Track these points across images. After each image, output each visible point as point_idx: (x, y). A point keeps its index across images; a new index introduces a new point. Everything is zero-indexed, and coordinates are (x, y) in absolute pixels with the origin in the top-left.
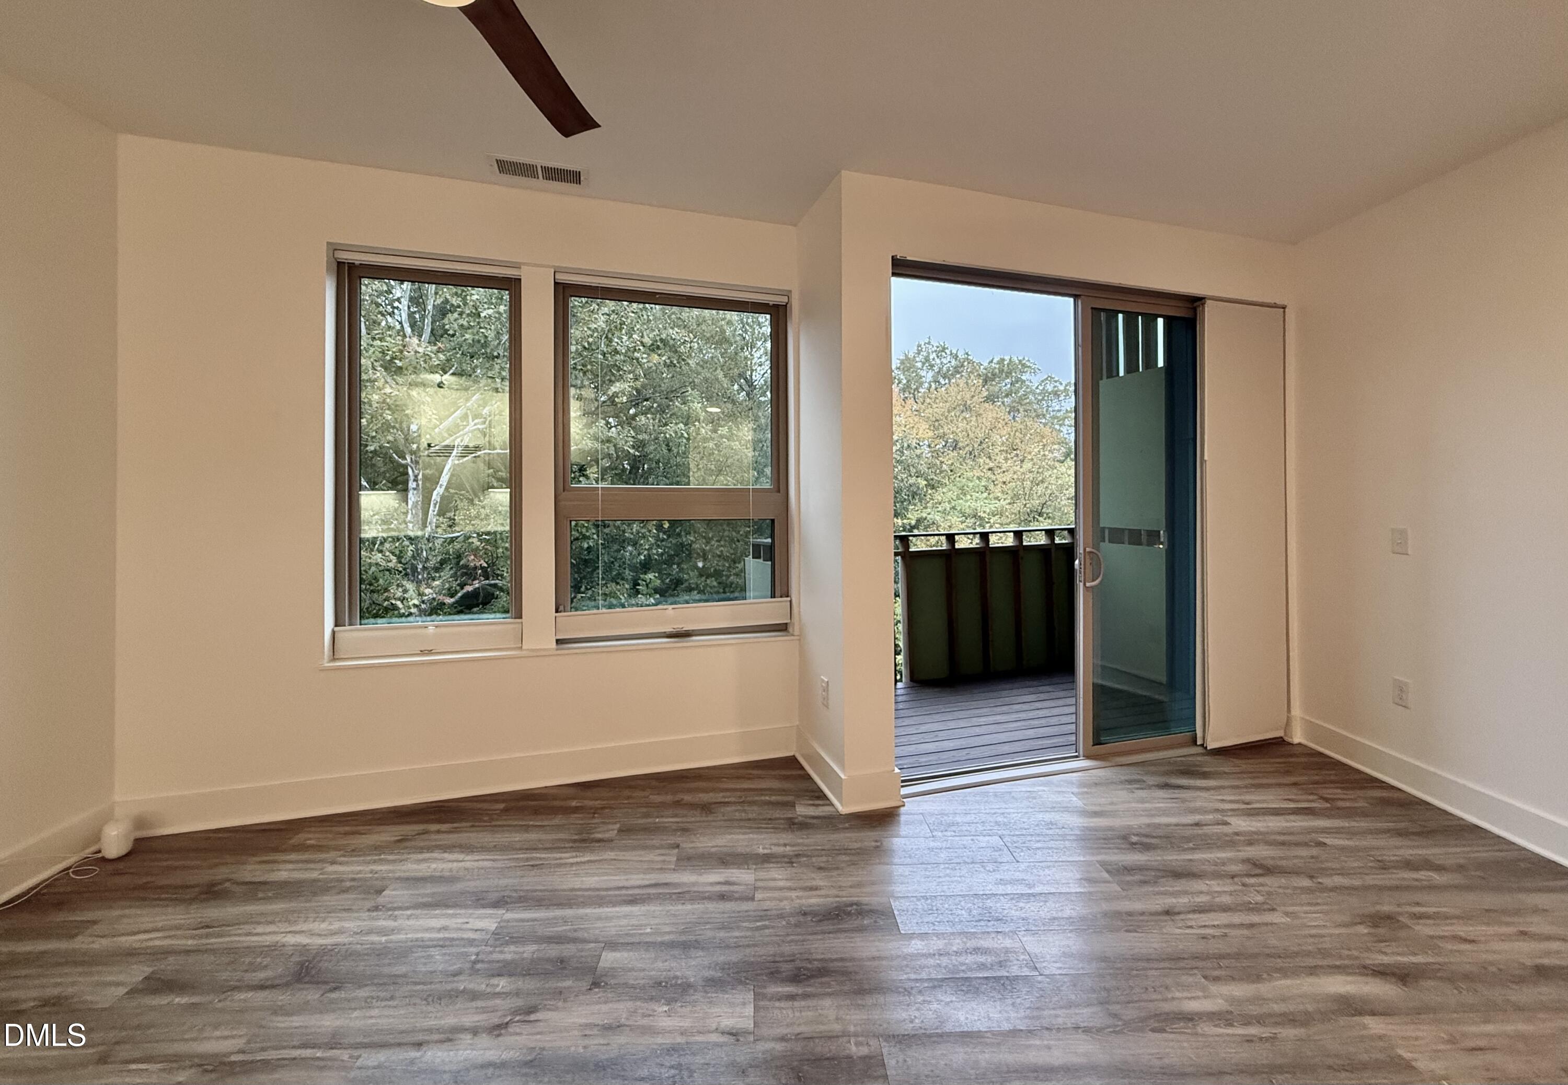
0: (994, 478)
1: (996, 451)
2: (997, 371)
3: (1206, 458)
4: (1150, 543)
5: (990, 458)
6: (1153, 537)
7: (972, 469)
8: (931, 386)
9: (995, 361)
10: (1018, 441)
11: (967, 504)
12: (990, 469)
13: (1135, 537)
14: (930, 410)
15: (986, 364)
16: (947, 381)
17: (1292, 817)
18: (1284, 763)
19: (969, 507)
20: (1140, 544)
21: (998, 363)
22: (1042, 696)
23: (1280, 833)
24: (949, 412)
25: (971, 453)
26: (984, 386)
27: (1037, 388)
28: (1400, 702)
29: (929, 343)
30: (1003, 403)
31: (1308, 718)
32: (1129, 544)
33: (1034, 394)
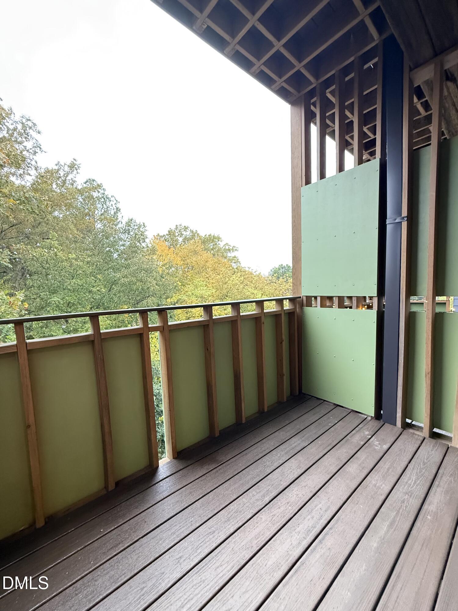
0: (209, 281)
2: (209, 239)
5: (207, 273)
7: (200, 277)
9: (208, 235)
11: (198, 292)
12: (207, 278)
15: (204, 236)
27: (222, 248)
33: (221, 250)
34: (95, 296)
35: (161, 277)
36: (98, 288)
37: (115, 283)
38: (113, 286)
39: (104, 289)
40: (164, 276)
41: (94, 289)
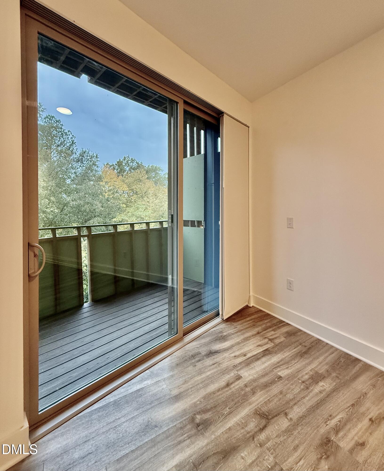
0: (149, 205)
1: (150, 195)
2: (151, 169)
3: (224, 186)
4: (198, 226)
5: (148, 198)
6: (199, 223)
7: (142, 201)
8: (128, 172)
9: (150, 166)
10: (157, 193)
11: (138, 213)
12: (148, 202)
13: (193, 224)
14: (128, 180)
15: (147, 167)
16: (134, 171)
17: (264, 359)
18: (251, 320)
19: (139, 214)
20: (195, 226)
21: (151, 166)
22: (156, 299)
23: (263, 376)
24: (134, 181)
25: (141, 196)
26: (146, 174)
27: (163, 176)
28: (289, 288)
29: (128, 157)
30: (152, 180)
31: (256, 296)
32: (191, 227)
33: (162, 178)
34: (48, 216)
35: (107, 200)
36: (52, 209)
37: (66, 205)
38: (65, 207)
39: (57, 210)
40: (109, 199)
41: (48, 210)
